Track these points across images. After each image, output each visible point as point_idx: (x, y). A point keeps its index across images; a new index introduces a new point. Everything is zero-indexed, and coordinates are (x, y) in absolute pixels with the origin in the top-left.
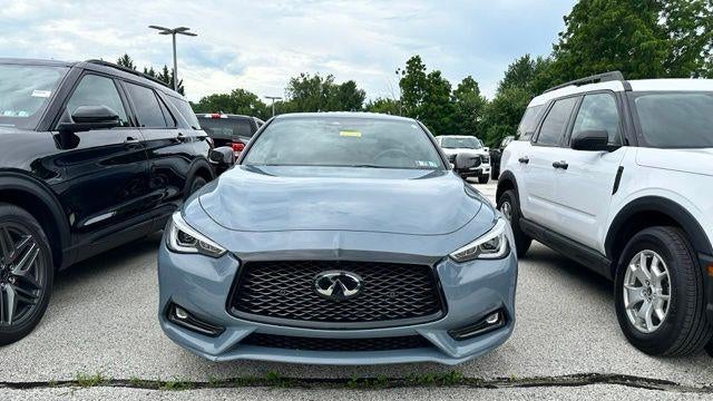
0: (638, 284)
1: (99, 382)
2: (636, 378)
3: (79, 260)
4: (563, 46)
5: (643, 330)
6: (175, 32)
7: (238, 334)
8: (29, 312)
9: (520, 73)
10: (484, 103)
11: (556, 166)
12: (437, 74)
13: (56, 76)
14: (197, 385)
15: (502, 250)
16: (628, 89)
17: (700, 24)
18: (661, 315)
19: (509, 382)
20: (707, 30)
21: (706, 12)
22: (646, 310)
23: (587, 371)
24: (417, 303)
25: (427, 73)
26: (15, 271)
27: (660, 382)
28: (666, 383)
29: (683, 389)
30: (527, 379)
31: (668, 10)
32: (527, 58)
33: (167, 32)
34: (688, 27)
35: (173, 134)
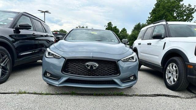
0: (170, 72)
1: (25, 93)
2: (169, 95)
3: (19, 64)
4: (149, 20)
5: (171, 84)
6: (45, 12)
7: (64, 79)
8: (5, 76)
9: (138, 27)
10: (128, 35)
11: (148, 44)
12: (116, 27)
13: (14, 15)
14: (52, 94)
15: (134, 60)
16: (167, 24)
17: (185, 16)
18: (176, 79)
19: (136, 95)
20: (187, 17)
21: (186, 13)
22: (172, 79)
23: (156, 93)
24: (112, 72)
25: (113, 26)
26: (2, 65)
27: (175, 96)
28: (177, 96)
29: (181, 98)
30: (140, 95)
31: (176, 12)
32: (140, 23)
33: (43, 12)
34: (182, 16)
35: (45, 34)
